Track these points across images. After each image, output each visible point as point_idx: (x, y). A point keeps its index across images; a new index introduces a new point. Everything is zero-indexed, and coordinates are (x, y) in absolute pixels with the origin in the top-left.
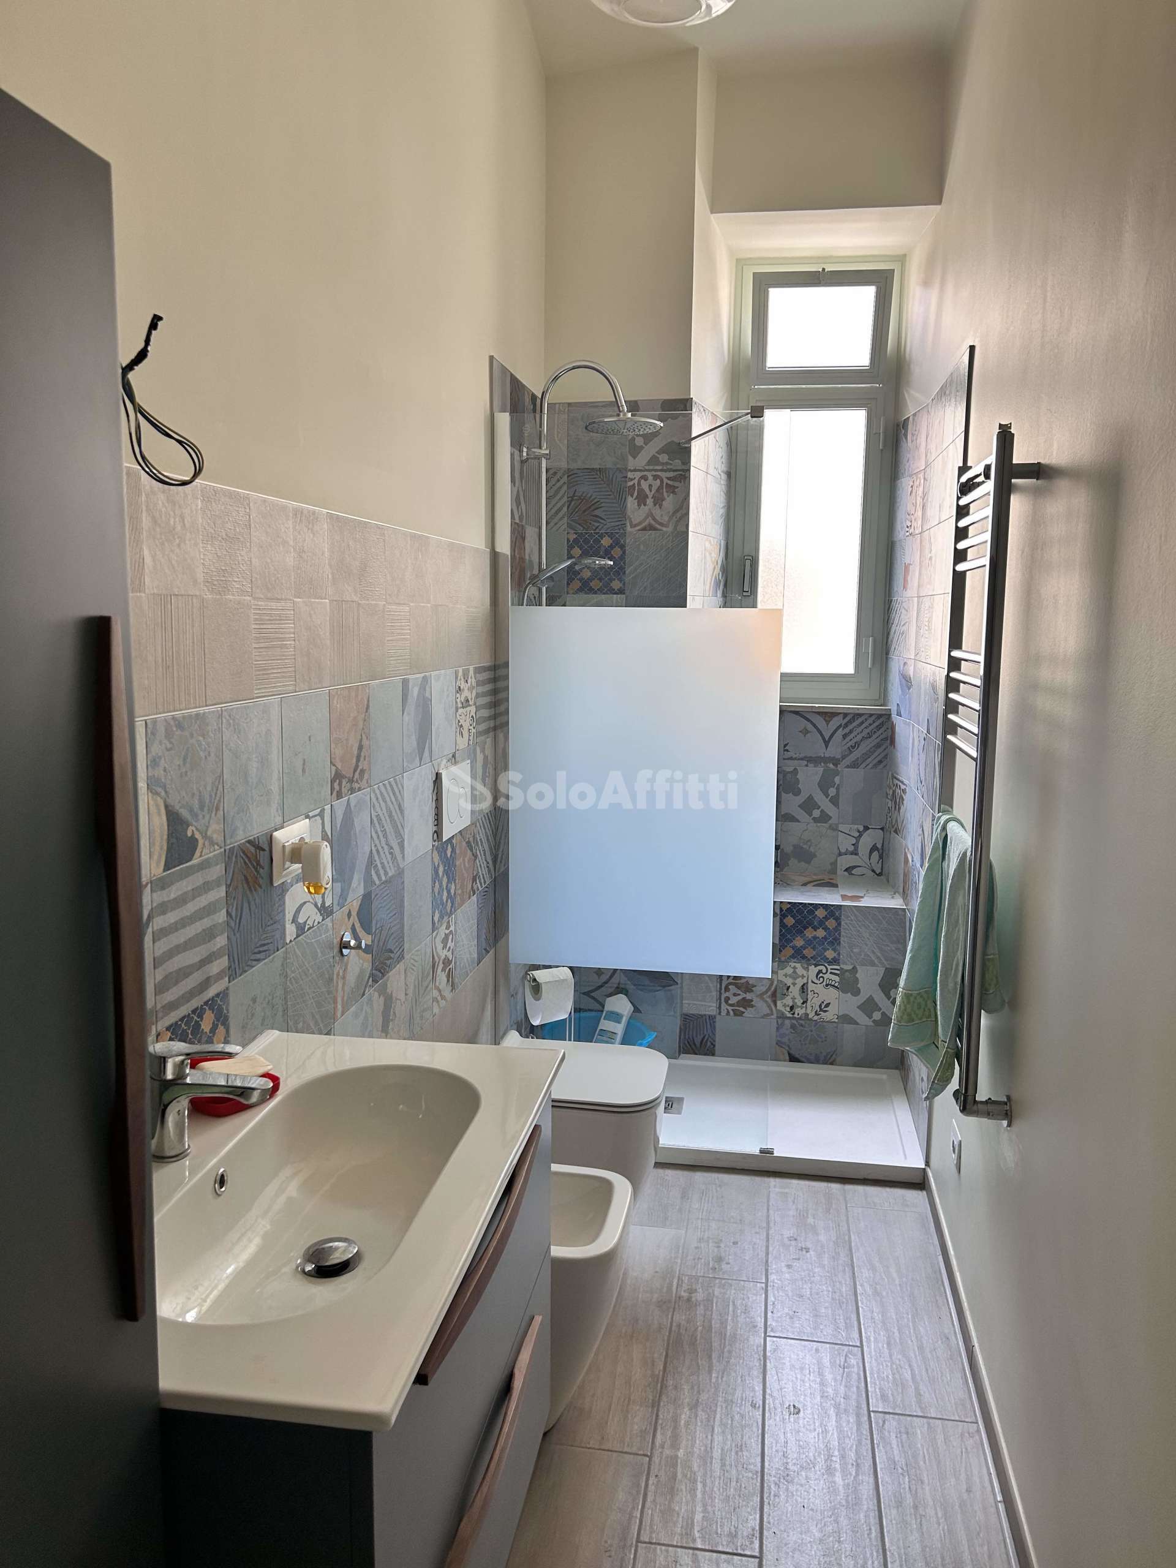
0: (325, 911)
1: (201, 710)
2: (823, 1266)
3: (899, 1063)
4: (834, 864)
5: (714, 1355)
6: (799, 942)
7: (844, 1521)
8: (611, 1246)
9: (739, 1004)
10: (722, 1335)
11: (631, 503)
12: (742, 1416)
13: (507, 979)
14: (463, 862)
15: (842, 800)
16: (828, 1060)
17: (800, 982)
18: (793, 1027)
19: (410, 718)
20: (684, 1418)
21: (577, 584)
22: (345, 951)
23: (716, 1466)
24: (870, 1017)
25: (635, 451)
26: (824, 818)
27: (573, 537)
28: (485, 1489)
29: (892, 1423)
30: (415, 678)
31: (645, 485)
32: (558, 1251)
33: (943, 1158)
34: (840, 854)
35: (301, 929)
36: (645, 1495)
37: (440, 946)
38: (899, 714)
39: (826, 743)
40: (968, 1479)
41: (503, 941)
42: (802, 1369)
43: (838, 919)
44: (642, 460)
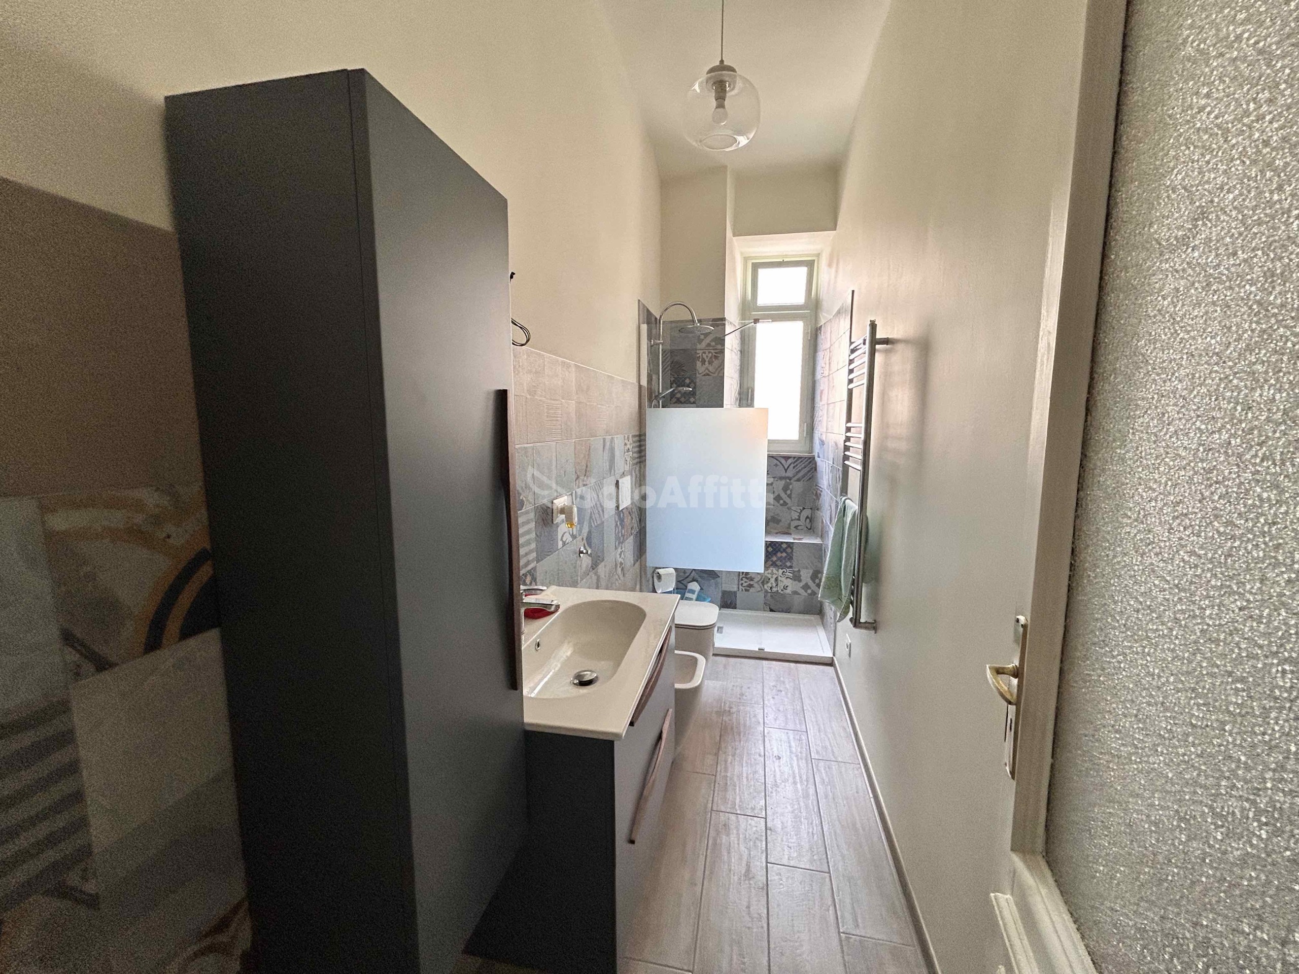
0: (574, 537)
1: (526, 445)
2: (788, 698)
3: (818, 611)
4: (789, 524)
5: (742, 734)
6: (774, 559)
7: (802, 804)
8: (697, 684)
9: (747, 586)
10: (745, 726)
11: (699, 364)
12: (755, 760)
13: (645, 573)
14: (627, 521)
15: (793, 496)
16: (788, 611)
17: (775, 576)
18: (771, 596)
19: (606, 456)
20: (729, 760)
21: (674, 400)
22: (581, 555)
23: (745, 780)
24: (806, 591)
25: (700, 341)
26: (785, 504)
27: (672, 379)
28: (653, 777)
29: (822, 764)
30: (608, 438)
31: (704, 356)
32: (677, 686)
33: (842, 651)
34: (792, 520)
35: (564, 544)
36: (714, 791)
37: (618, 556)
38: (819, 457)
39: (786, 471)
40: (857, 787)
41: (644, 557)
42: (781, 741)
43: (791, 548)
44: (704, 344)
